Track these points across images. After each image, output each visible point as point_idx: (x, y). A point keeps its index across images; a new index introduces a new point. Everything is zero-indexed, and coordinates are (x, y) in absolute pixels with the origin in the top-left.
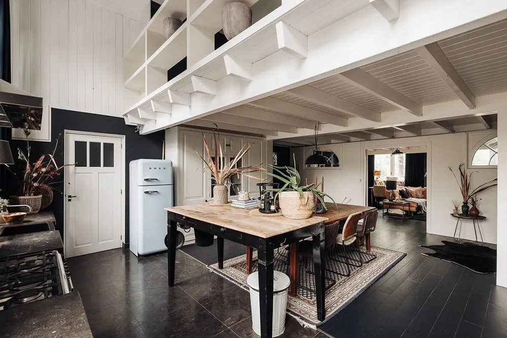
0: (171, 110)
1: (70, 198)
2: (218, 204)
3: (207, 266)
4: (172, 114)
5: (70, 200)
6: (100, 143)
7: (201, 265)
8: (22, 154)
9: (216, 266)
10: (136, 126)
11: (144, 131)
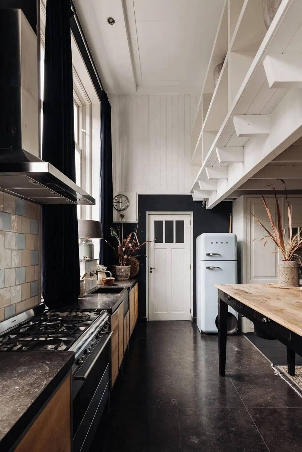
0: (228, 174)
1: (151, 270)
2: (284, 286)
3: (272, 365)
4: (229, 179)
5: (151, 272)
6: (173, 221)
7: (264, 361)
8: (114, 232)
9: (284, 368)
10: (202, 202)
11: (210, 205)
